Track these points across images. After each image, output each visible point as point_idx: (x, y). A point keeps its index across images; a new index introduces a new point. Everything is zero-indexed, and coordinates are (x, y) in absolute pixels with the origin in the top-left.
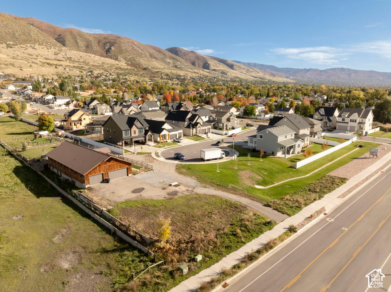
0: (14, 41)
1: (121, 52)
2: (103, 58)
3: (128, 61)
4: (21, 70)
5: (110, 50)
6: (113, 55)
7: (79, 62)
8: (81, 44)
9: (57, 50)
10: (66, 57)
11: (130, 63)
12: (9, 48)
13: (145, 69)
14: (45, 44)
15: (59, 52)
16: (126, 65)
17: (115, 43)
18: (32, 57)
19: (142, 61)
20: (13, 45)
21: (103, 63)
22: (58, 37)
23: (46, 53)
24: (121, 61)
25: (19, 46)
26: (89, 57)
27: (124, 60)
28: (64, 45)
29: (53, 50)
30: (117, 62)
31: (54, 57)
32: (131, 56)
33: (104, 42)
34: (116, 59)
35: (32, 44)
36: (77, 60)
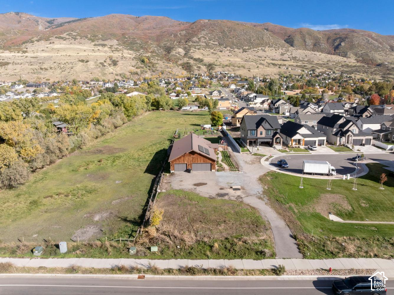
0: (249, 46)
1: (352, 47)
2: (329, 56)
3: (359, 57)
4: (249, 71)
5: (340, 47)
6: (341, 52)
7: (304, 60)
8: (309, 42)
9: (284, 51)
10: (291, 57)
11: (362, 59)
12: (244, 53)
13: (379, 65)
14: (274, 46)
15: (285, 52)
16: (355, 61)
17: (346, 38)
18: (260, 59)
19: (377, 56)
20: (248, 49)
21: (329, 61)
22: (287, 38)
23: (274, 54)
24: (350, 58)
25: (252, 49)
26: (314, 56)
27: (354, 56)
28: (292, 45)
29: (280, 51)
30: (345, 59)
31: (280, 57)
32: (363, 51)
33: (334, 38)
34: (345, 55)
35: (264, 46)
36: (301, 59)
